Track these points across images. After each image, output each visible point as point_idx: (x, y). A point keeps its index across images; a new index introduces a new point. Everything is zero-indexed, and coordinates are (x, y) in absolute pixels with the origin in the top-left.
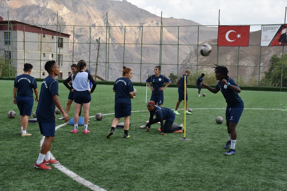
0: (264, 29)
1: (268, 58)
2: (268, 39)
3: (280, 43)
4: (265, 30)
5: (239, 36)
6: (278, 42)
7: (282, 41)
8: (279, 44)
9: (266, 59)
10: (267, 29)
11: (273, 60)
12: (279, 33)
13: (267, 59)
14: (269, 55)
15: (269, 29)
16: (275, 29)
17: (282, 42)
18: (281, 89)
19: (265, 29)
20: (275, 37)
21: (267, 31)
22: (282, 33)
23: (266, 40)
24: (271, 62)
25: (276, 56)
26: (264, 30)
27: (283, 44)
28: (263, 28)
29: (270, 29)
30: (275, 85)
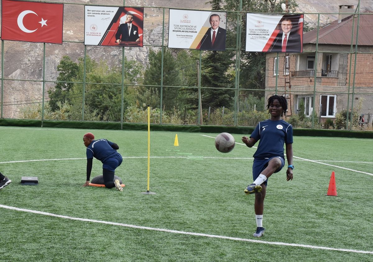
0: (89, 12)
1: (31, 59)
2: (98, 31)
3: (118, 41)
4: (92, 15)
5: (43, 23)
6: (114, 39)
7: (121, 37)
8: (116, 42)
9: (26, 61)
10: (94, 12)
11: (63, 67)
12: (116, 22)
13: (29, 61)
14: (32, 53)
15: (98, 12)
16: (109, 14)
17: (122, 40)
18: (122, 125)
19: (91, 12)
20: (108, 29)
21: (94, 16)
22: (121, 23)
23: (93, 34)
24: (59, 70)
25: (69, 59)
26: (90, 15)
27: (123, 42)
28: (88, 10)
29: (100, 13)
30: (101, 119)
